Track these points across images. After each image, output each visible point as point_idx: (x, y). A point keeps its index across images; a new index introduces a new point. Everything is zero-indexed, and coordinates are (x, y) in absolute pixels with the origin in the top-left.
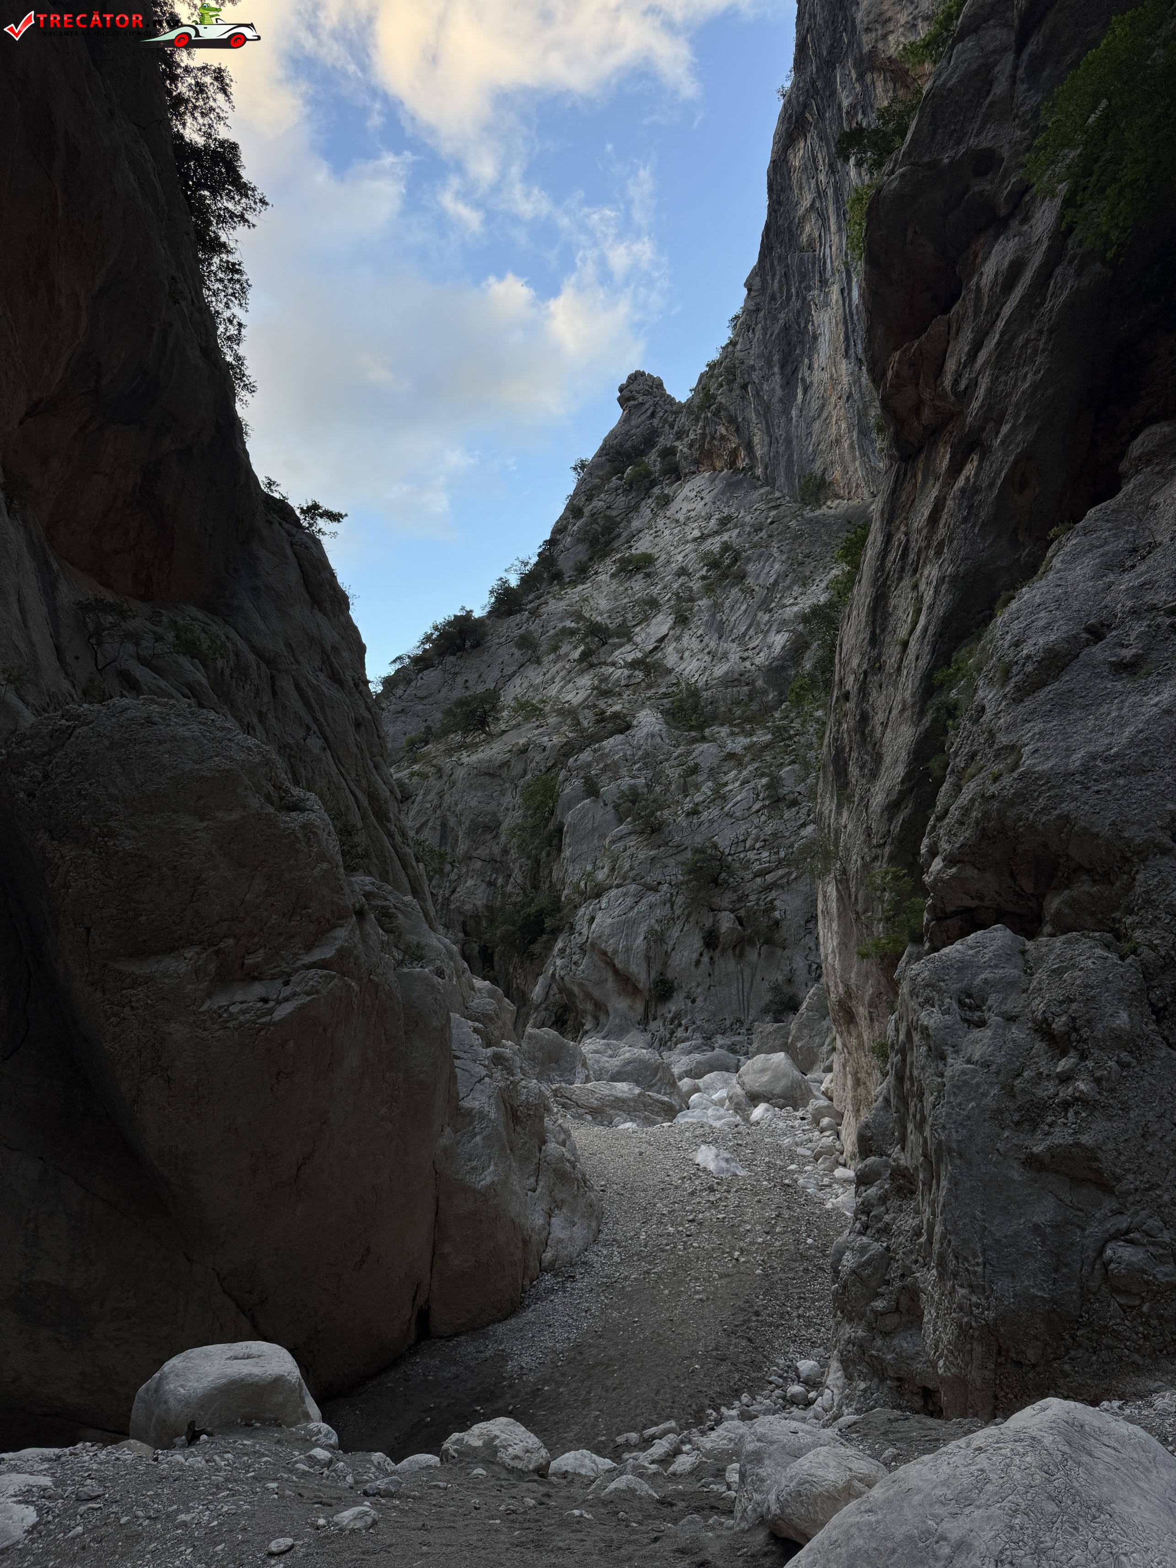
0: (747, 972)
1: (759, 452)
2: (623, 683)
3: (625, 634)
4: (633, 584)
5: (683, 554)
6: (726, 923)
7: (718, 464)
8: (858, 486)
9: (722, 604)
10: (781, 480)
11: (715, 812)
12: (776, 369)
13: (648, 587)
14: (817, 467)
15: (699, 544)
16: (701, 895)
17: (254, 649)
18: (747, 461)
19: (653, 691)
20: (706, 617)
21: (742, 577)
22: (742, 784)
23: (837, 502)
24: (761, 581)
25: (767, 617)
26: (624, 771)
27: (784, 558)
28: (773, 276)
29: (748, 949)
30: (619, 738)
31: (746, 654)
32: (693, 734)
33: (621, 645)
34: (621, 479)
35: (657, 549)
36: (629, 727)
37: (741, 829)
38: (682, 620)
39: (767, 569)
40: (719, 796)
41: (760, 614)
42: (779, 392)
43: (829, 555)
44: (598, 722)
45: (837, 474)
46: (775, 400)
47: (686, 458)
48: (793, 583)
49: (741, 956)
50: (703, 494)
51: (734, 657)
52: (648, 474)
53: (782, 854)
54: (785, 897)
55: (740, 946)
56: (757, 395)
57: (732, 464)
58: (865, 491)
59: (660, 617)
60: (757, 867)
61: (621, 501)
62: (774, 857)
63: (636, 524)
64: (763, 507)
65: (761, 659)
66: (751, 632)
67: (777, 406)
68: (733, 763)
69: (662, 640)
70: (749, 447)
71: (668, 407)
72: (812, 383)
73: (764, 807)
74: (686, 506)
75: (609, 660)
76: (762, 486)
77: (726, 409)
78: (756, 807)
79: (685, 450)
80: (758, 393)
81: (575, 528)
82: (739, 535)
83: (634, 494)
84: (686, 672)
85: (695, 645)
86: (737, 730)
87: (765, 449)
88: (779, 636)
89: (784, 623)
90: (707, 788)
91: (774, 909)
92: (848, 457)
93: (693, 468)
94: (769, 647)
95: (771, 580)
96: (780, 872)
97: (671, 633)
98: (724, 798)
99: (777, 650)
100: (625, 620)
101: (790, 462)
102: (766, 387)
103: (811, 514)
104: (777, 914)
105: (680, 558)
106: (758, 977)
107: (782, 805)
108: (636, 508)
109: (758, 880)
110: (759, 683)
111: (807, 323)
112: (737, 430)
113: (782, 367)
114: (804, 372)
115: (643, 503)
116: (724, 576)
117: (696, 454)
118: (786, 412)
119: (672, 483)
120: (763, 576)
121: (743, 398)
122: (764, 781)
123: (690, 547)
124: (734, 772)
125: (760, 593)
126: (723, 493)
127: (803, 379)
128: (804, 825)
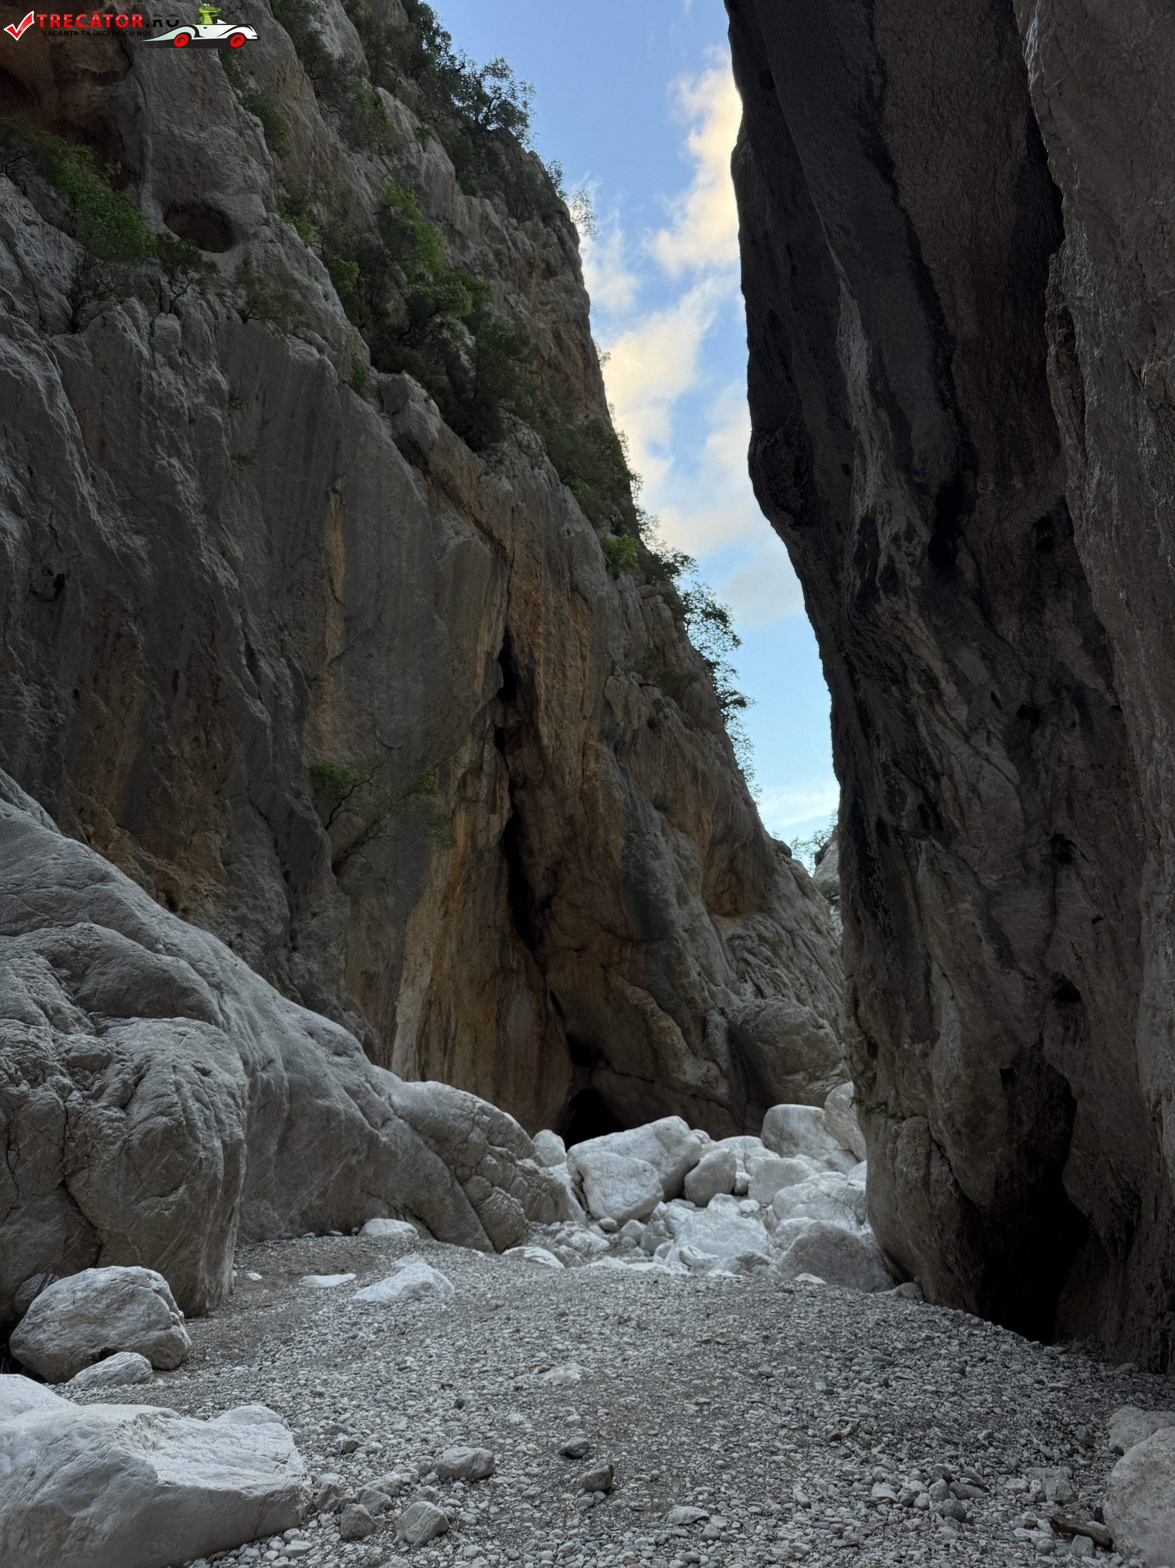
17: (783, 928)
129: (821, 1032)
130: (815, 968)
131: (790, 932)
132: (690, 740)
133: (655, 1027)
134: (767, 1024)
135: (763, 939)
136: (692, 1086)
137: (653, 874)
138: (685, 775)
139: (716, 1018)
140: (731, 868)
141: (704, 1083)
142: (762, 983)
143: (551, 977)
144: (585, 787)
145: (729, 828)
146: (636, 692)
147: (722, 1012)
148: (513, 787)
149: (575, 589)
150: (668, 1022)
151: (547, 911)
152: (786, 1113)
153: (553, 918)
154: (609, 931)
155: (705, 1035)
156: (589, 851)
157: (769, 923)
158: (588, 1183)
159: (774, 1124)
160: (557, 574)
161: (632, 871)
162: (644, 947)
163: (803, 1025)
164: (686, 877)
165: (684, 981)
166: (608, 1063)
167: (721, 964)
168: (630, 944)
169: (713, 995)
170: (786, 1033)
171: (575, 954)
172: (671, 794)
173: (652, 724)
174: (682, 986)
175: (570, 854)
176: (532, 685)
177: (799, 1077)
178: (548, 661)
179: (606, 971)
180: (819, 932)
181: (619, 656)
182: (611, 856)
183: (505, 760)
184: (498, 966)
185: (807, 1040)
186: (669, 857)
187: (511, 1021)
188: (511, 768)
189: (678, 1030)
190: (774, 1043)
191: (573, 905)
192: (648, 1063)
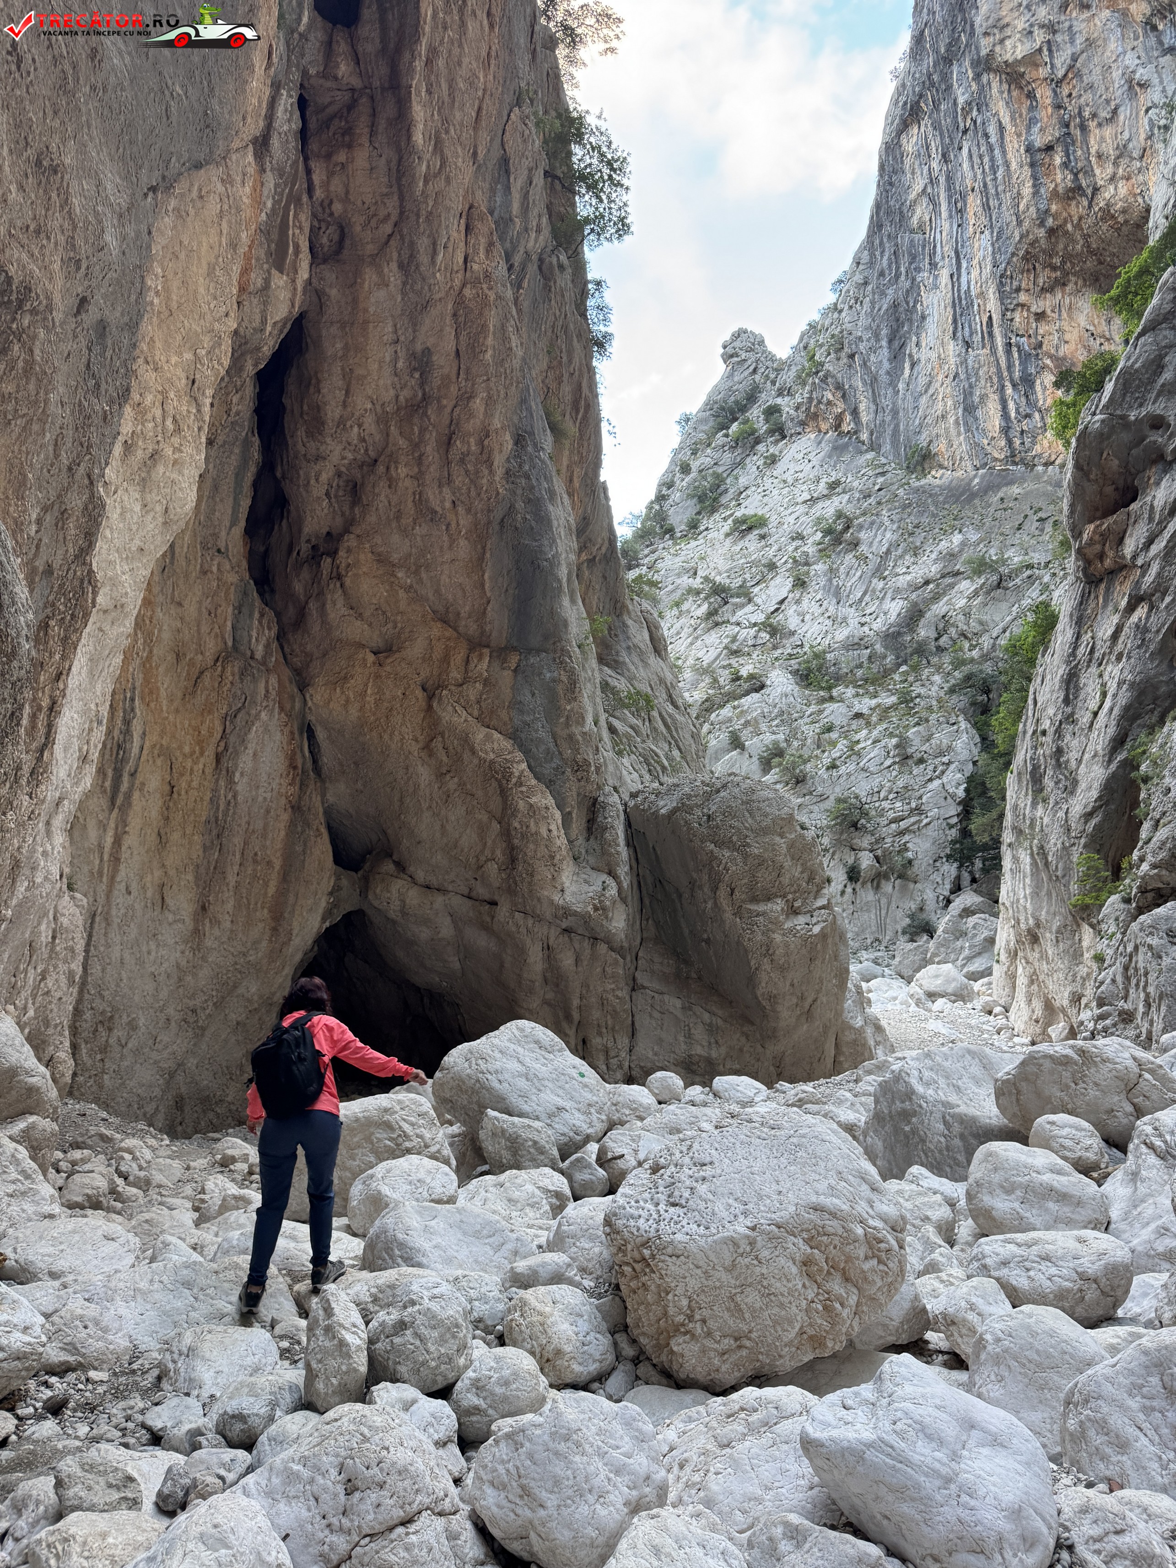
0: (884, 901)
1: (865, 418)
2: (750, 643)
3: (745, 594)
4: (747, 544)
5: (794, 516)
6: (866, 861)
7: (824, 426)
8: (961, 459)
9: (838, 569)
10: (887, 447)
11: (852, 767)
12: (884, 343)
13: (763, 548)
14: (923, 440)
15: (810, 507)
16: (844, 836)
18: (852, 425)
19: (780, 651)
20: (823, 581)
21: (855, 544)
22: (874, 742)
23: (941, 472)
24: (874, 549)
25: (881, 584)
26: (763, 727)
27: (895, 527)
28: (882, 252)
29: (883, 882)
30: (755, 696)
31: (863, 620)
32: (822, 693)
33: (743, 606)
34: (727, 436)
35: (767, 508)
36: (762, 686)
37: (876, 781)
38: (800, 583)
39: (879, 538)
40: (854, 752)
41: (875, 581)
42: (886, 365)
43: (938, 526)
44: (733, 680)
45: (940, 446)
46: (882, 372)
47: (792, 420)
48: (905, 552)
49: (877, 888)
50: (811, 456)
51: (853, 622)
52: (753, 431)
53: (913, 805)
54: (916, 840)
55: (877, 879)
56: (865, 364)
57: (837, 427)
58: (969, 463)
59: (778, 580)
60: (891, 815)
61: (728, 458)
62: (906, 807)
63: (743, 481)
64: (870, 473)
65: (878, 625)
66: (867, 598)
67: (884, 378)
68: (861, 722)
69: (782, 602)
70: (855, 412)
71: (769, 363)
72: (919, 360)
73: (894, 763)
74: (793, 467)
75: (733, 620)
76: (866, 451)
77: (833, 377)
78: (888, 762)
79: (792, 412)
80: (865, 363)
81: (684, 483)
82: (849, 501)
83: (740, 451)
84: (808, 635)
85: (816, 609)
86: (861, 691)
87: (872, 416)
88: (894, 604)
89: (897, 590)
90: (842, 745)
91: (907, 850)
92: (953, 432)
93: (799, 429)
94: (885, 614)
95: (884, 549)
96: (913, 820)
97: (791, 595)
98: (859, 754)
99: (893, 617)
100: (744, 582)
101: (896, 432)
102: (873, 358)
103: (918, 484)
104: (910, 855)
105: (791, 519)
106: (893, 905)
107: (910, 762)
108: (740, 464)
109: (893, 826)
110: (878, 647)
111: (916, 302)
112: (844, 396)
113: (890, 342)
114: (911, 347)
115: (748, 460)
116: (837, 541)
117: (802, 416)
118: (893, 384)
119: (776, 442)
120: (875, 544)
121: (850, 366)
122: (894, 741)
123: (802, 509)
124: (864, 732)
125: (874, 561)
126: (830, 457)
127: (910, 356)
128: (931, 780)
133: (521, 805)
136: (575, 914)
139: (609, 799)
141: (596, 909)
143: (318, 695)
144: (468, 292)
147: (614, 792)
148: (318, 242)
150: (544, 799)
151: (326, 562)
153: (339, 577)
154: (445, 621)
155: (595, 827)
161: (520, 505)
162: (514, 660)
165: (576, 730)
166: (401, 867)
168: (486, 651)
169: (605, 763)
171: (371, 658)
174: (571, 738)
175: (402, 443)
177: (777, 906)
179: (430, 698)
181: (524, 90)
182: (489, 462)
183: (308, 172)
184: (230, 643)
185: (789, 845)
187: (245, 762)
188: (319, 193)
189: (558, 815)
190: (741, 848)
191: (381, 559)
192: (492, 869)
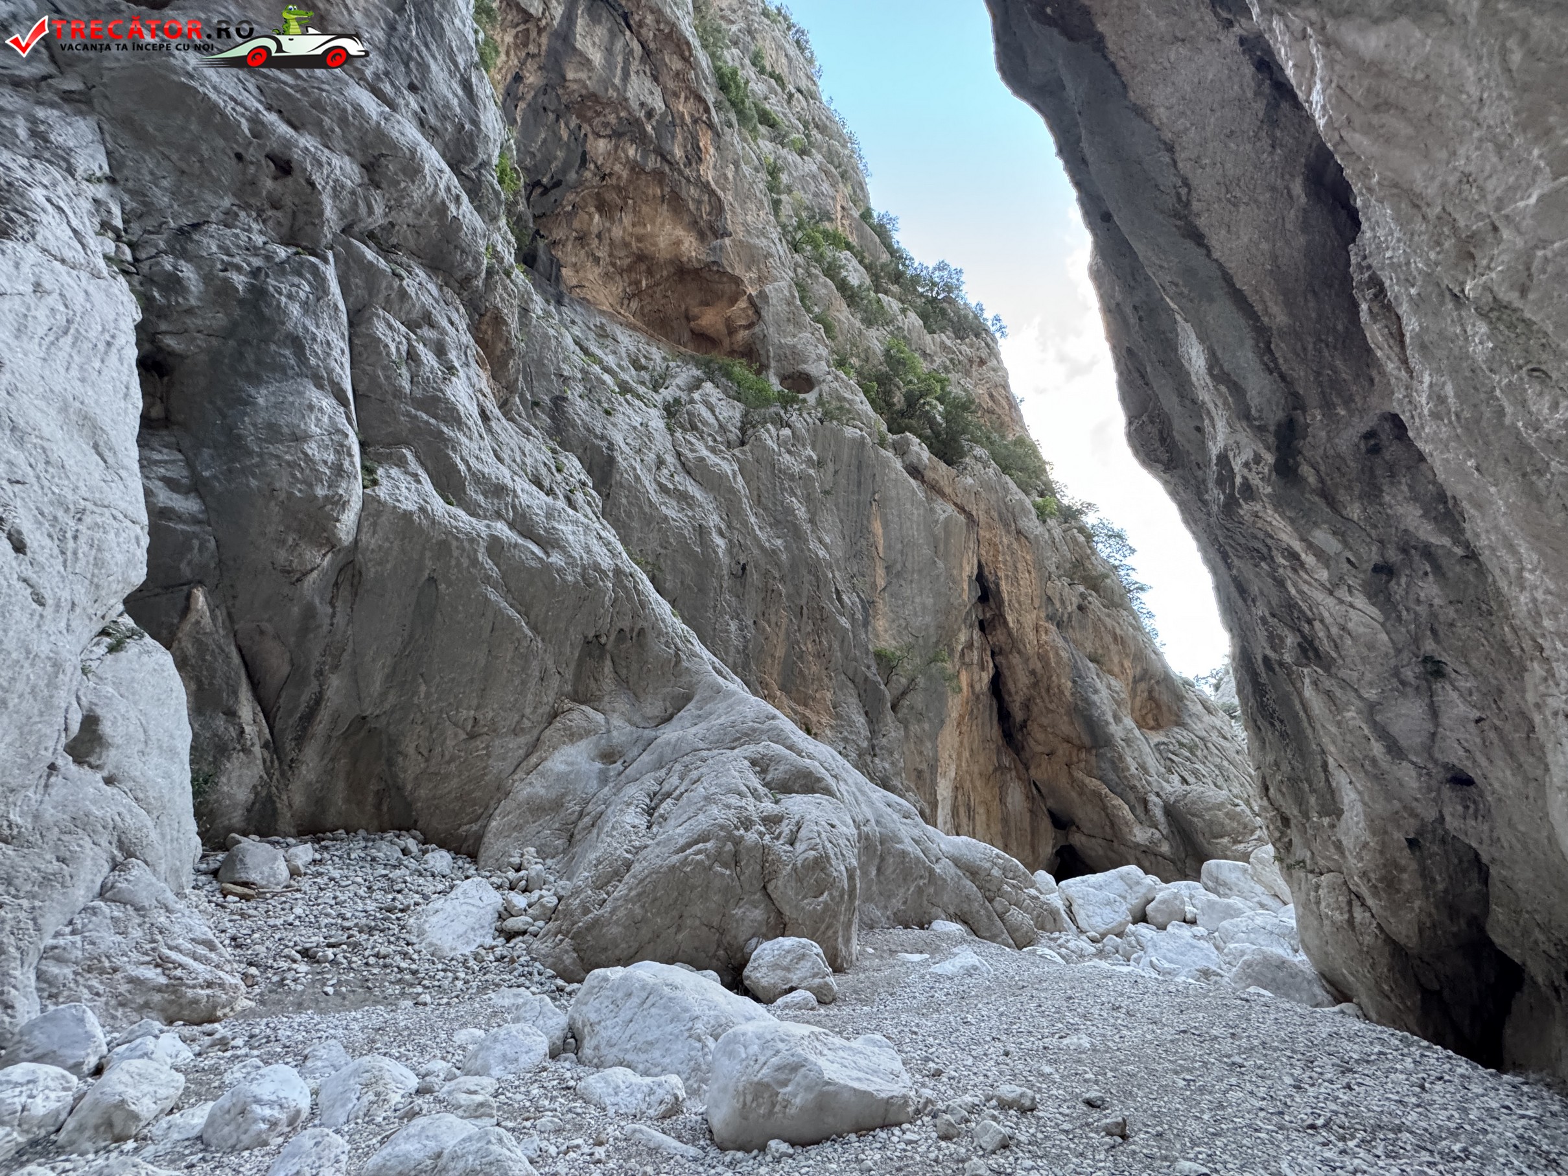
129: (1238, 809)
130: (1225, 763)
131: (1202, 739)
132: (1109, 616)
133: (1109, 805)
134: (1194, 803)
135: (1182, 745)
136: (1141, 845)
137: (1094, 703)
138: (1108, 639)
139: (1153, 798)
140: (1151, 698)
141: (1150, 843)
142: (1186, 775)
143: (1032, 772)
144: (1041, 651)
145: (1145, 671)
146: (1067, 589)
147: (1158, 795)
148: (993, 654)
149: (1019, 532)
150: (1118, 802)
151: (1025, 730)
152: (1218, 865)
153: (1029, 734)
154: (1068, 742)
155: (1147, 810)
156: (1048, 691)
157: (1185, 733)
158: (1075, 908)
159: (1210, 873)
160: (1006, 525)
161: (1079, 703)
162: (1094, 752)
163: (1222, 804)
164: (1118, 704)
165: (1126, 774)
166: (1078, 828)
167: (1151, 761)
168: (1084, 750)
169: (1149, 783)
170: (1210, 809)
171: (1046, 757)
172: (1100, 651)
173: (1081, 608)
174: (1125, 777)
175: (1035, 694)
176: (999, 592)
177: (1225, 840)
178: (1007, 576)
179: (1069, 768)
180: (1225, 738)
181: (1053, 568)
182: (1063, 694)
183: (987, 638)
184: (997, 765)
185: (1227, 814)
186: (1104, 692)
187: (1009, 799)
188: (991, 643)
189: (1126, 807)
190: (1201, 816)
191: (1041, 726)
192: (1107, 829)
